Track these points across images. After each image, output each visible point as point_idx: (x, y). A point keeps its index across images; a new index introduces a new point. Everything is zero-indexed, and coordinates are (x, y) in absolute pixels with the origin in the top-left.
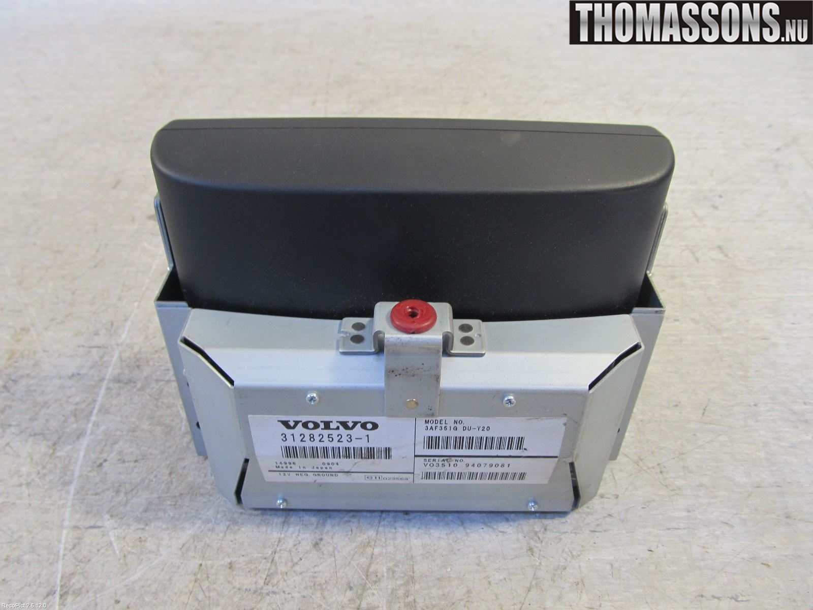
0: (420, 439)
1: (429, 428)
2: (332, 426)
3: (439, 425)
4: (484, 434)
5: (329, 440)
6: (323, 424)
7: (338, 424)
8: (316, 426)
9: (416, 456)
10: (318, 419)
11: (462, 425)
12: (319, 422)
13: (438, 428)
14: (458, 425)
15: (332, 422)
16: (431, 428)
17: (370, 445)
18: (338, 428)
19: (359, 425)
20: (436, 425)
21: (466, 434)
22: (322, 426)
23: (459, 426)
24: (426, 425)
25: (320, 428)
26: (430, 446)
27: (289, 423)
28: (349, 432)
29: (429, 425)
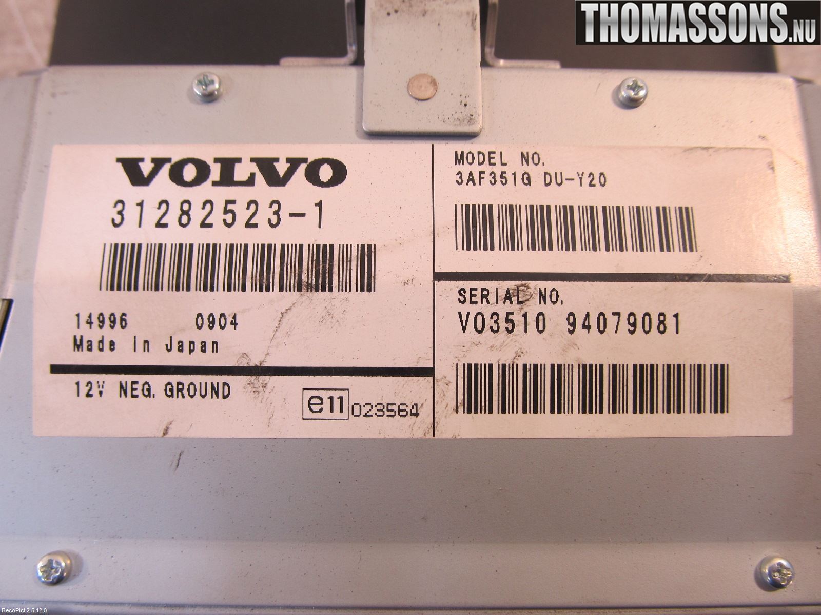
0: (447, 218)
1: (465, 178)
2: (241, 173)
3: (486, 168)
4: (598, 198)
5: (225, 221)
6: (218, 166)
7: (254, 168)
8: (203, 171)
9: (439, 276)
10: (207, 154)
11: (540, 170)
12: (210, 162)
13: (487, 178)
14: (531, 169)
15: (239, 160)
16: (471, 179)
17: (324, 238)
18: (251, 181)
19: (302, 168)
20: (482, 168)
21: (554, 197)
22: (215, 172)
23: (536, 173)
24: (459, 168)
25: (209, 181)
26: (470, 244)
27: (141, 164)
28: (276, 192)
29: (465, 169)
